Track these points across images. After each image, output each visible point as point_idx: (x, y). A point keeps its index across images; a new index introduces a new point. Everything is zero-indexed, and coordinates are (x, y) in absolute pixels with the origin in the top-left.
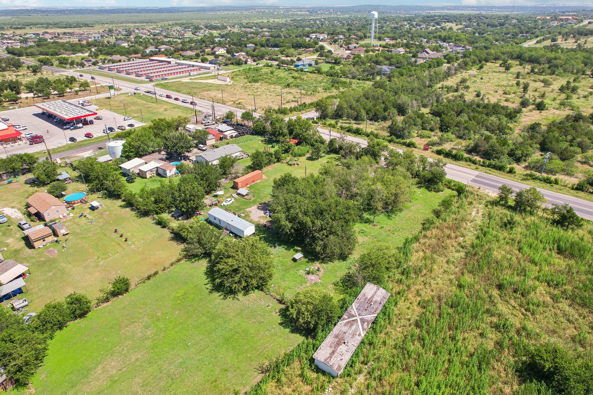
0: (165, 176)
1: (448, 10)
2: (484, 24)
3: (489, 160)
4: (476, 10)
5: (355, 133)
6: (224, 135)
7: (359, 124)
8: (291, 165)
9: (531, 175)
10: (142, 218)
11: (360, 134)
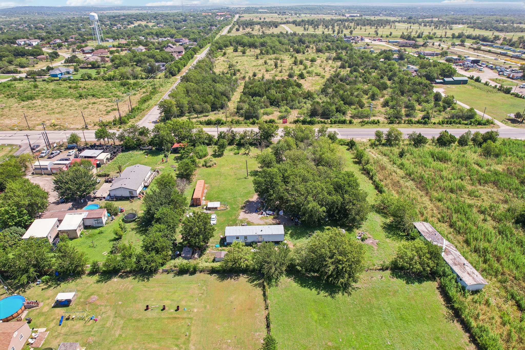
0: (100, 225)
1: (116, 10)
2: (171, 20)
3: (329, 118)
4: (141, 10)
5: (215, 124)
6: (99, 160)
7: (207, 116)
8: (210, 166)
9: (363, 122)
10: (151, 279)
11: (222, 124)
